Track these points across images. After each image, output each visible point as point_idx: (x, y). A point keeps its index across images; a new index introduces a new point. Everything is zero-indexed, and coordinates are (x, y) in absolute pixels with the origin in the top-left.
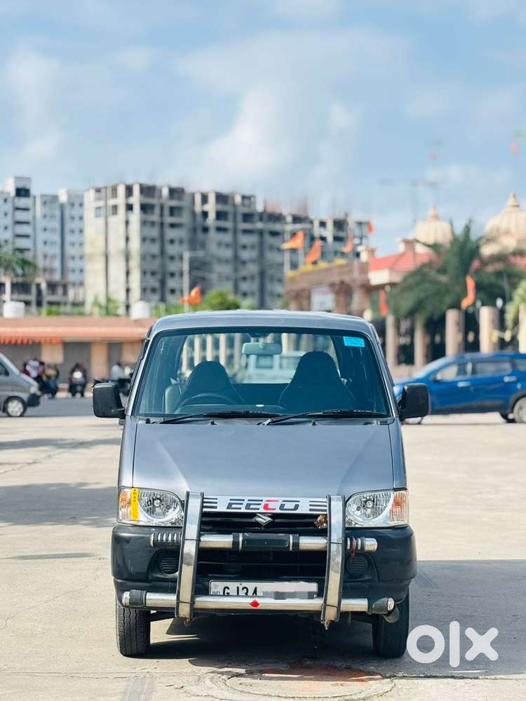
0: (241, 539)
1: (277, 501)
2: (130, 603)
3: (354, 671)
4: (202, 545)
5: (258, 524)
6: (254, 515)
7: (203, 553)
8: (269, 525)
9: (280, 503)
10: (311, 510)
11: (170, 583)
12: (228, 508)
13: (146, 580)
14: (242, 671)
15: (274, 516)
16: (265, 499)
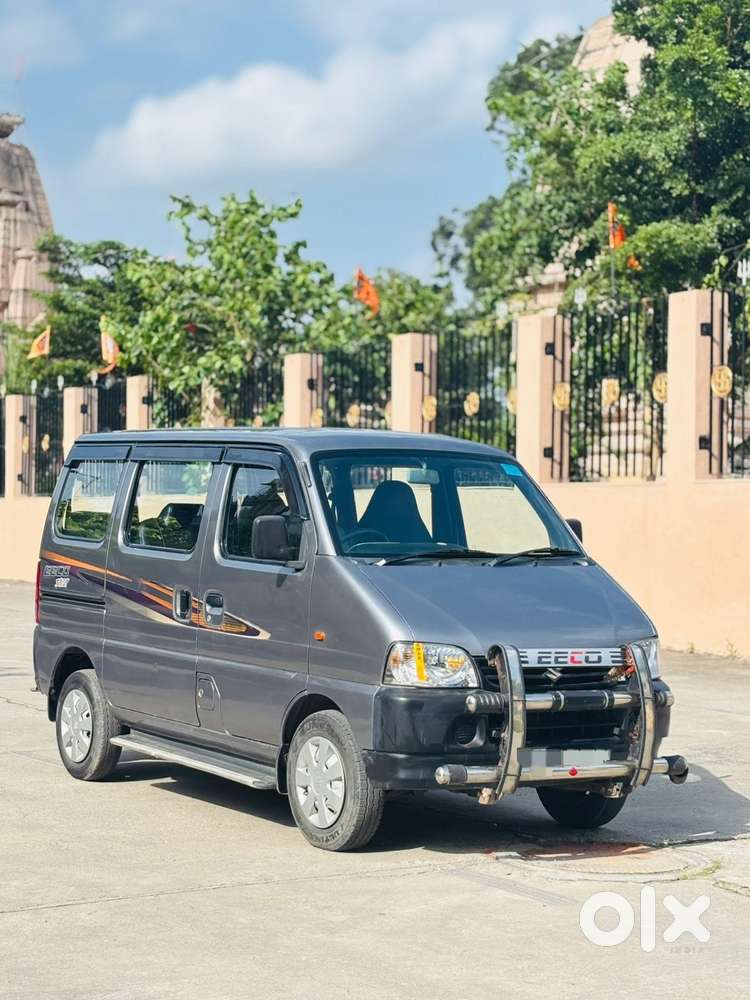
0: (562, 697)
1: (581, 653)
2: (451, 781)
3: (598, 844)
4: (528, 707)
5: (549, 681)
6: (545, 670)
7: (531, 716)
8: (560, 681)
9: (584, 655)
10: (613, 662)
11: (466, 756)
12: (539, 663)
13: (442, 753)
14: (514, 854)
15: (564, 670)
16: (570, 650)
